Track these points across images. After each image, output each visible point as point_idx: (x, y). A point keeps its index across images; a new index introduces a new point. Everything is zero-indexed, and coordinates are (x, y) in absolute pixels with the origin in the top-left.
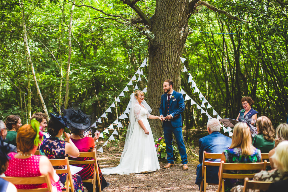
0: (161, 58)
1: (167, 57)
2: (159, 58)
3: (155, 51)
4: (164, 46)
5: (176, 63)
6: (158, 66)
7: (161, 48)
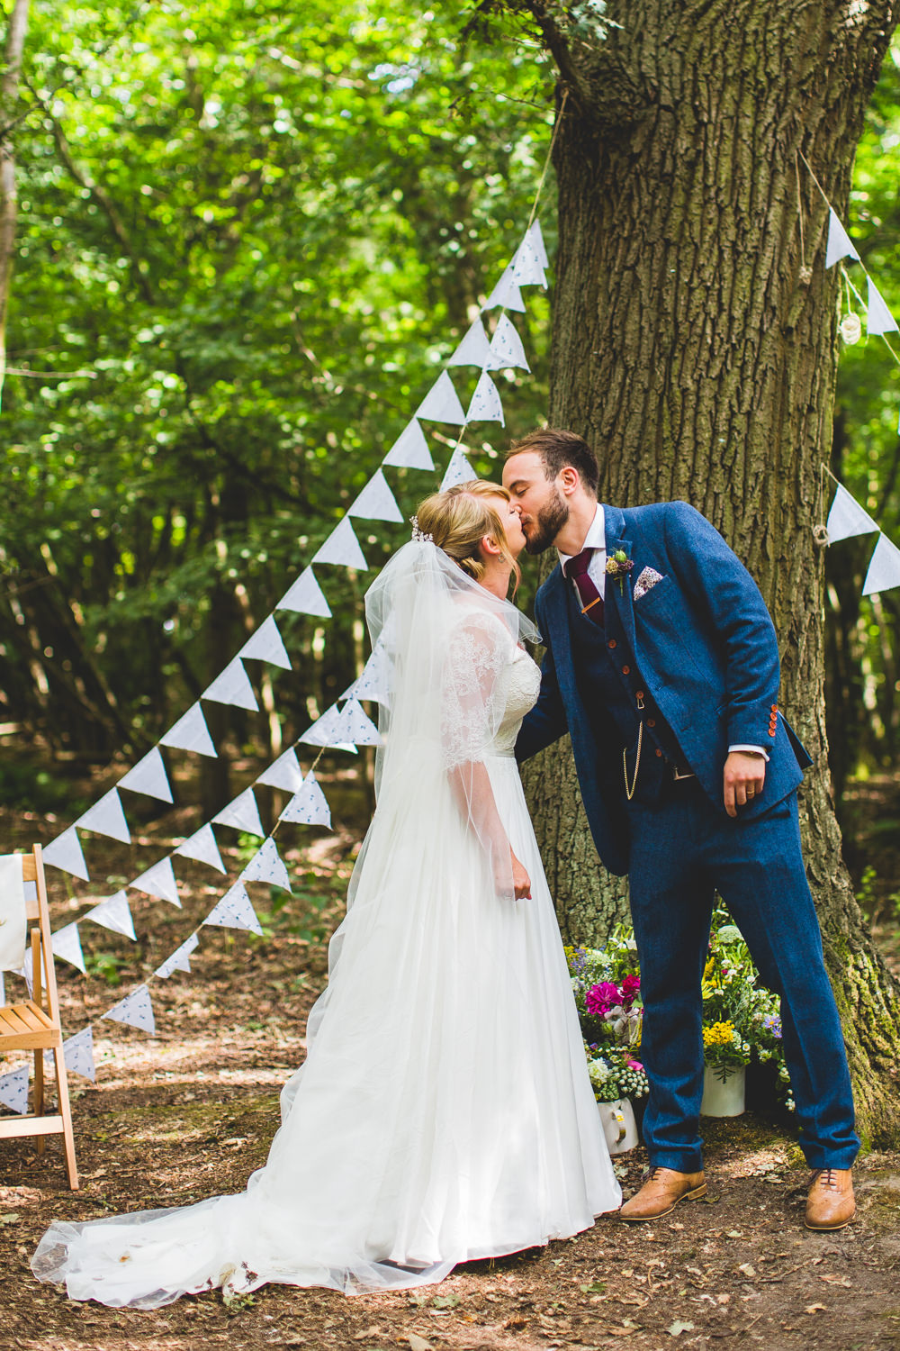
0: (665, 220)
1: (721, 210)
2: (650, 213)
3: (614, 157)
4: (688, 113)
5: (794, 262)
6: (636, 280)
7: (665, 126)
